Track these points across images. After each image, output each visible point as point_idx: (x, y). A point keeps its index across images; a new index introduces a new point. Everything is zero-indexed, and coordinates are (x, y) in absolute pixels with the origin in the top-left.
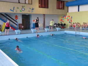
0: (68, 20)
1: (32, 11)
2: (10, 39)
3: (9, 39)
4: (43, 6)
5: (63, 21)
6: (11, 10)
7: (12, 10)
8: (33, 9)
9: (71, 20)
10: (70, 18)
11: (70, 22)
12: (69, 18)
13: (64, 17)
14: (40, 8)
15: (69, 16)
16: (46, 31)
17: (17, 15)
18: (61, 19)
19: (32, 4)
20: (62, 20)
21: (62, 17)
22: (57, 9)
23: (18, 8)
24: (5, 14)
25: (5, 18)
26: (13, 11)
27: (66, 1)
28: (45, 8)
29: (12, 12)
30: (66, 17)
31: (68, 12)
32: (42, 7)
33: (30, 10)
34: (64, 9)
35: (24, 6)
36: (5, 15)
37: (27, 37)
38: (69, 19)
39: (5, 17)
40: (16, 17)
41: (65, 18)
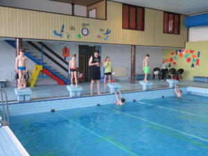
0: (189, 60)
1: (105, 36)
2: (56, 110)
3: (53, 111)
4: (133, 24)
5: (175, 63)
6: (55, 32)
7: (59, 32)
8: (108, 32)
9: (198, 60)
10: (194, 56)
11: (193, 66)
12: (190, 55)
13: (179, 52)
14: (124, 30)
15: (192, 52)
16: (144, 88)
17: (68, 47)
18: (169, 58)
19: (106, 19)
20: (171, 60)
21: (173, 54)
22: (164, 32)
23: (72, 28)
24: (40, 43)
25: (39, 55)
26: (61, 35)
27: (186, 15)
28: (136, 29)
29: (58, 38)
30: (184, 53)
31: (188, 40)
32: (129, 28)
33: (101, 34)
34: (179, 33)
35: (86, 23)
36: (40, 46)
37: (99, 105)
38: (192, 59)
39: (40, 50)
40: (66, 50)
41: (181, 55)
